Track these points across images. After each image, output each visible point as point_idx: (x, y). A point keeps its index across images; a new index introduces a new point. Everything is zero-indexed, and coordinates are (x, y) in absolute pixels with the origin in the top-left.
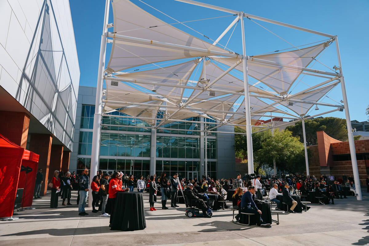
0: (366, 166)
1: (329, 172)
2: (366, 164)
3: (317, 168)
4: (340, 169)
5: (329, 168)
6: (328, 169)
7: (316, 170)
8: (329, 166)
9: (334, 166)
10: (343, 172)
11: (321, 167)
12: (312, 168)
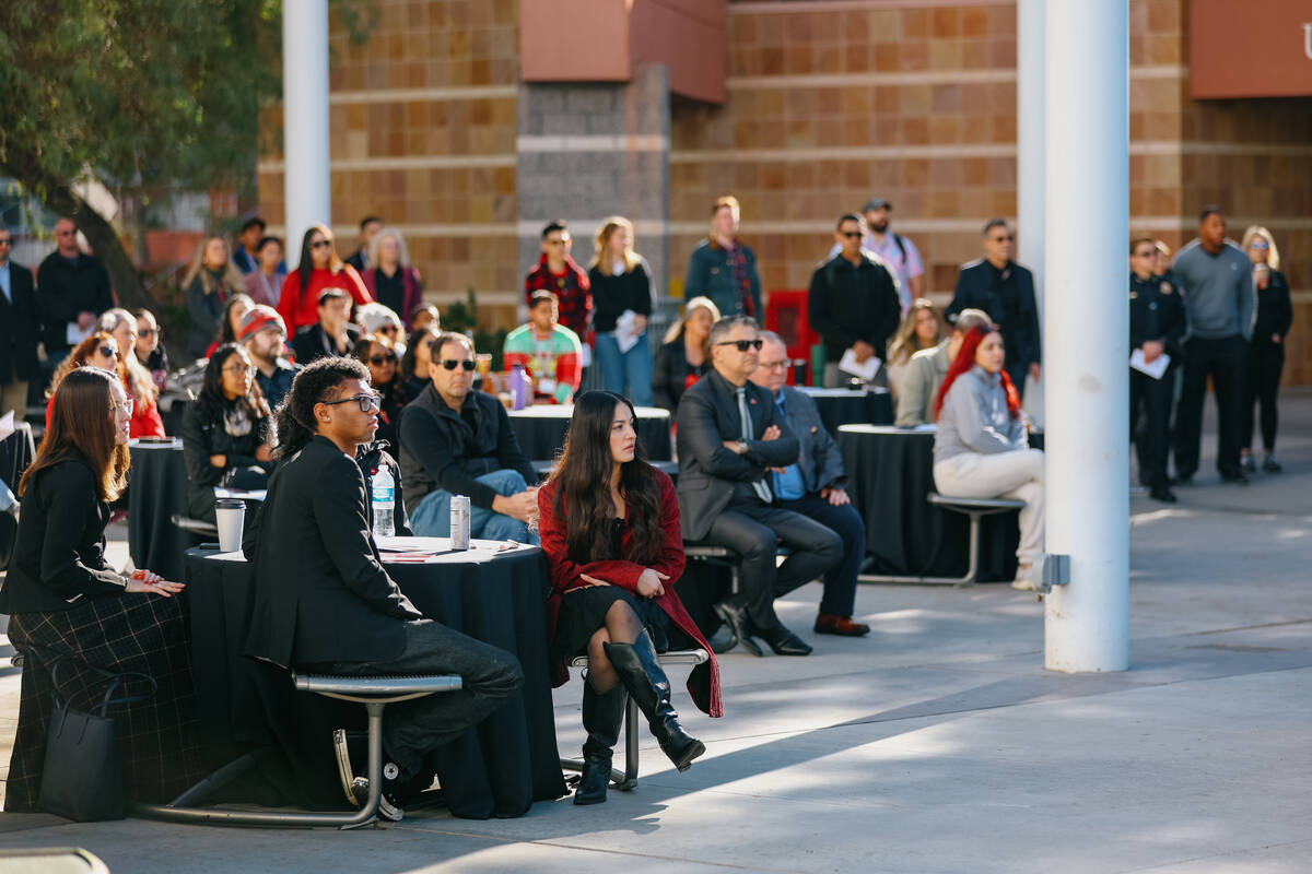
0: (1186, 85)
1: (656, 176)
2: (1186, 58)
3: (482, 113)
4: (826, 139)
5: (658, 113)
6: (640, 129)
7: (460, 148)
8: (656, 87)
9: (735, 83)
10: (857, 174)
11: (537, 85)
12: (396, 108)
